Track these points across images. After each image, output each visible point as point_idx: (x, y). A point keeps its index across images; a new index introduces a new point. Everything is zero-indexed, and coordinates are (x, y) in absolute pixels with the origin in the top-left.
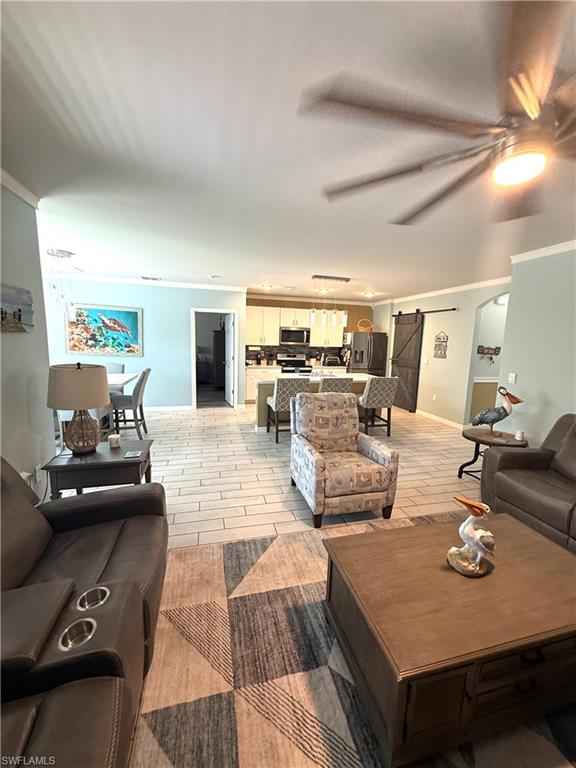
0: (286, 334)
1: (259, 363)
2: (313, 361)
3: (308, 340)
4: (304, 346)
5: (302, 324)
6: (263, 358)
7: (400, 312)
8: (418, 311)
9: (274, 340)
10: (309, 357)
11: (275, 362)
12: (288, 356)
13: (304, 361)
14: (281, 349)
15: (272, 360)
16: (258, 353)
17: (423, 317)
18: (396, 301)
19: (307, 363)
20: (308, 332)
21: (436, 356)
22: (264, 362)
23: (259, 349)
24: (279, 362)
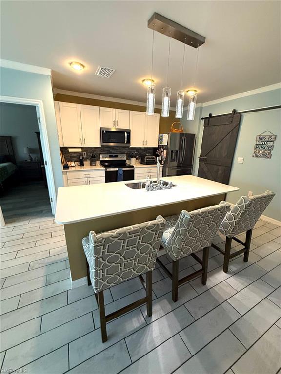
0: (106, 135)
1: (82, 164)
2: (133, 160)
3: (129, 141)
4: (124, 147)
5: (123, 126)
6: (86, 159)
7: (210, 115)
8: (234, 111)
9: (95, 142)
10: (130, 156)
11: (98, 162)
12: (111, 157)
13: (125, 161)
14: (103, 150)
15: (95, 161)
16: (79, 154)
17: (241, 116)
18: (204, 105)
19: (128, 162)
20: (129, 133)
21: (255, 155)
22: (87, 163)
23: (80, 150)
24: (103, 163)
